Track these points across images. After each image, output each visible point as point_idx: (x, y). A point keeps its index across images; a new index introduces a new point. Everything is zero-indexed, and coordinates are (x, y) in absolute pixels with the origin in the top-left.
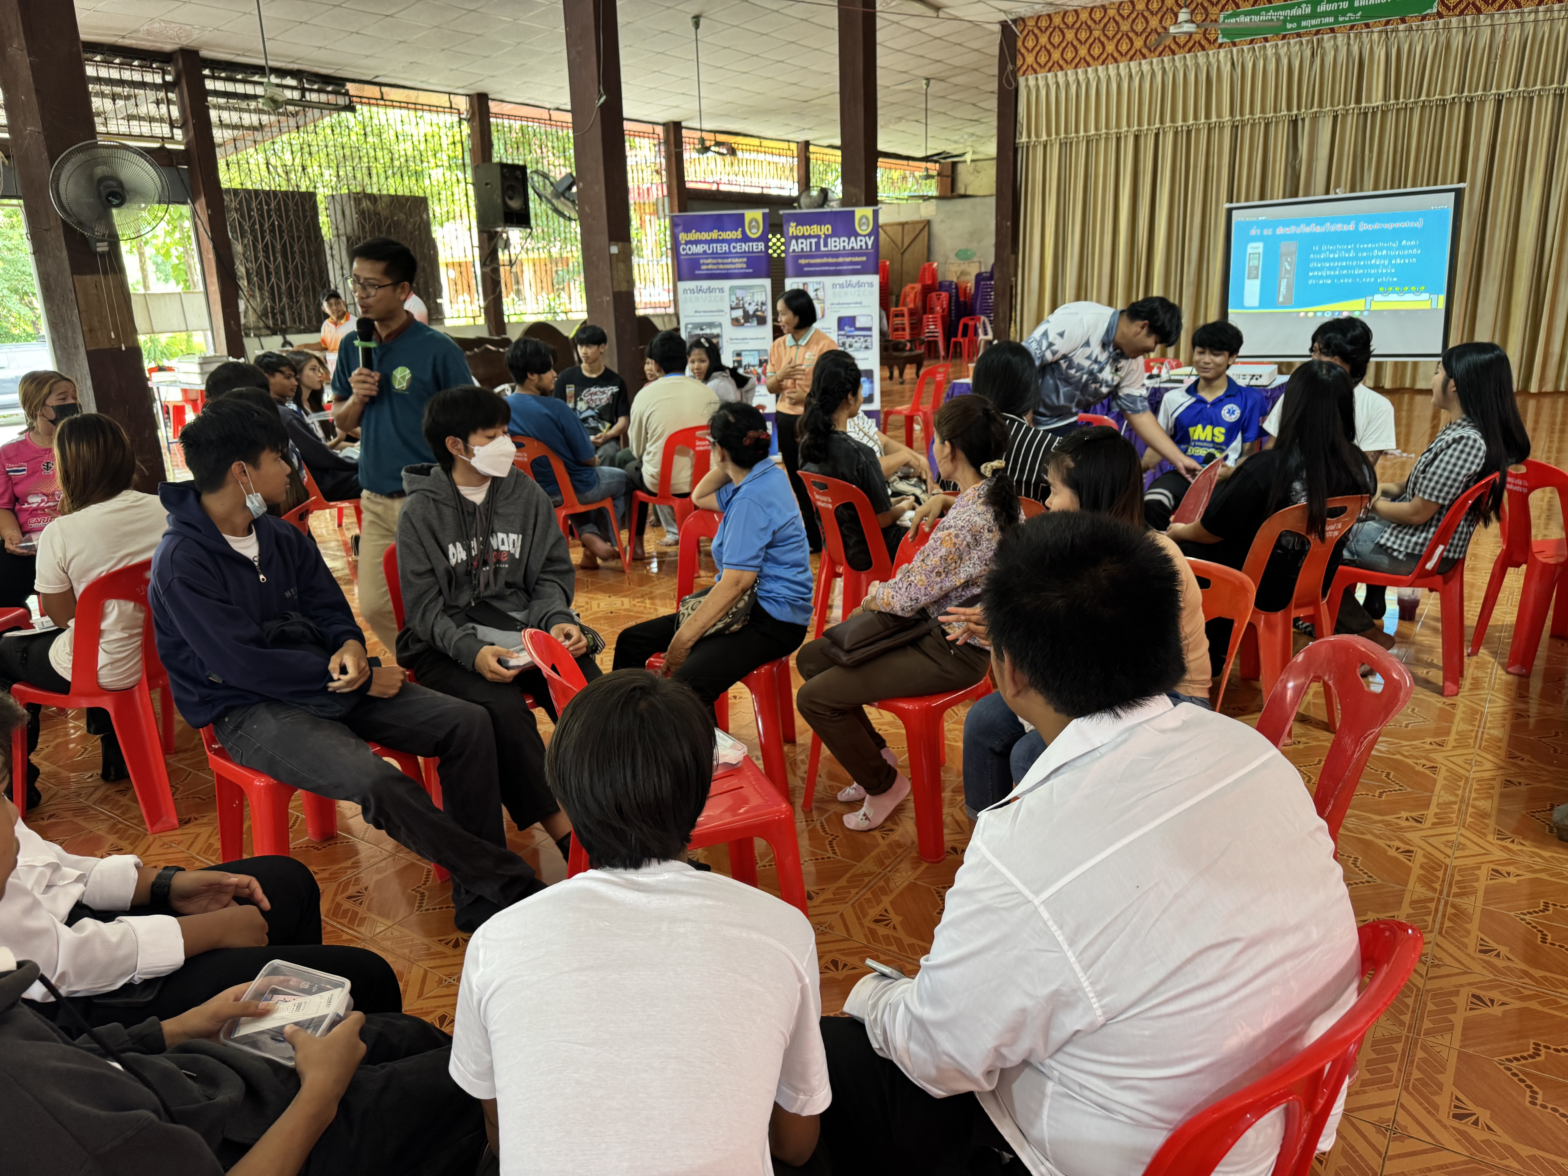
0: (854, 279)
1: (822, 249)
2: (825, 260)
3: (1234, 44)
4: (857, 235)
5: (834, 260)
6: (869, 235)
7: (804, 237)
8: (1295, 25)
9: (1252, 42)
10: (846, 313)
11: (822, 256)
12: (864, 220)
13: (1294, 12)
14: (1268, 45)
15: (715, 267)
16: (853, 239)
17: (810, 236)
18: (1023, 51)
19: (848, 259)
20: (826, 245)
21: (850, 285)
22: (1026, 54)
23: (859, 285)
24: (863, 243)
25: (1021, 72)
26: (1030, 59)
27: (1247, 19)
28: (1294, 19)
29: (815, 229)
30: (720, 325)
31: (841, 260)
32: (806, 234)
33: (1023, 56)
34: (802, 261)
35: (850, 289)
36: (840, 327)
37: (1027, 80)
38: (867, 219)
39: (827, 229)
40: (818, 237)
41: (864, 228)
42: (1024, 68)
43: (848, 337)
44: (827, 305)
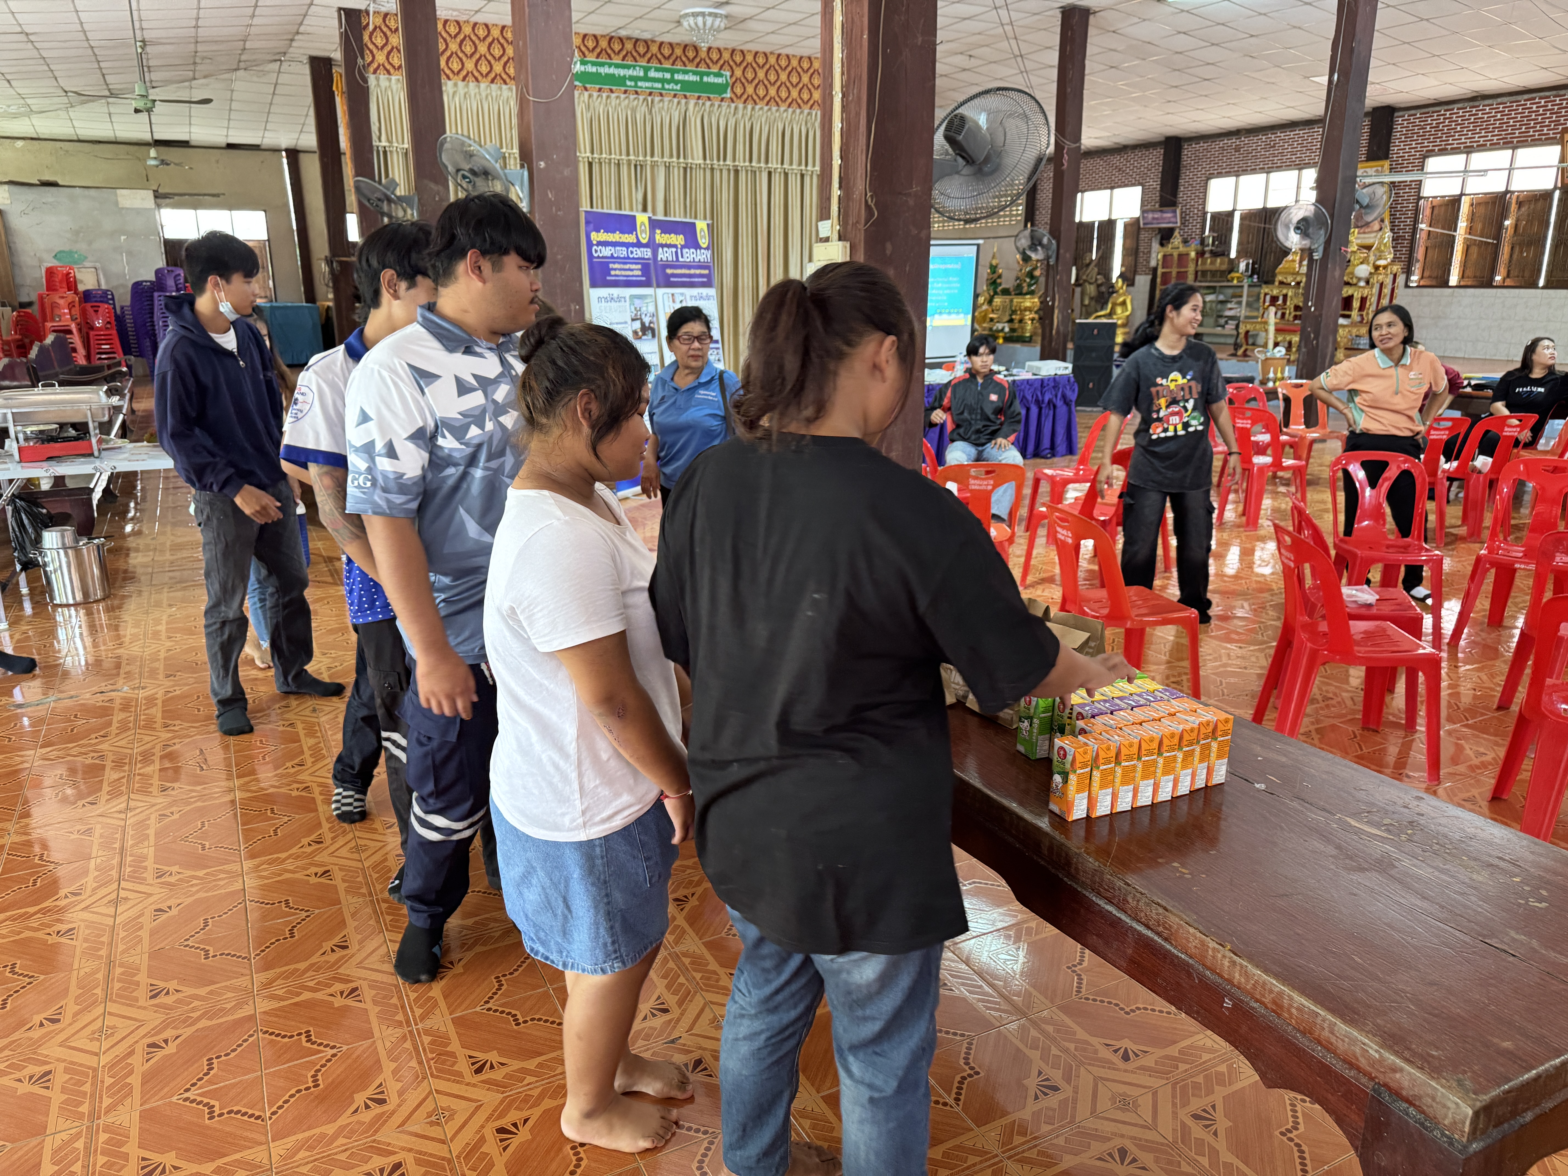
0: (704, 291)
1: (680, 259)
2: (683, 271)
3: (586, 89)
4: (700, 247)
5: (689, 272)
7: (667, 245)
8: (633, 84)
9: (600, 90)
11: (681, 267)
13: (630, 72)
14: (613, 95)
16: (698, 251)
17: (671, 246)
18: (371, 46)
19: (698, 272)
20: (682, 256)
22: (375, 51)
23: (708, 297)
24: (703, 256)
25: (371, 69)
26: (381, 57)
27: (594, 69)
28: (631, 78)
29: (673, 239)
31: (693, 271)
32: (668, 242)
33: (371, 52)
34: (668, 271)
37: (378, 79)
38: (704, 232)
39: (680, 239)
40: (676, 246)
41: (704, 241)
42: (375, 65)
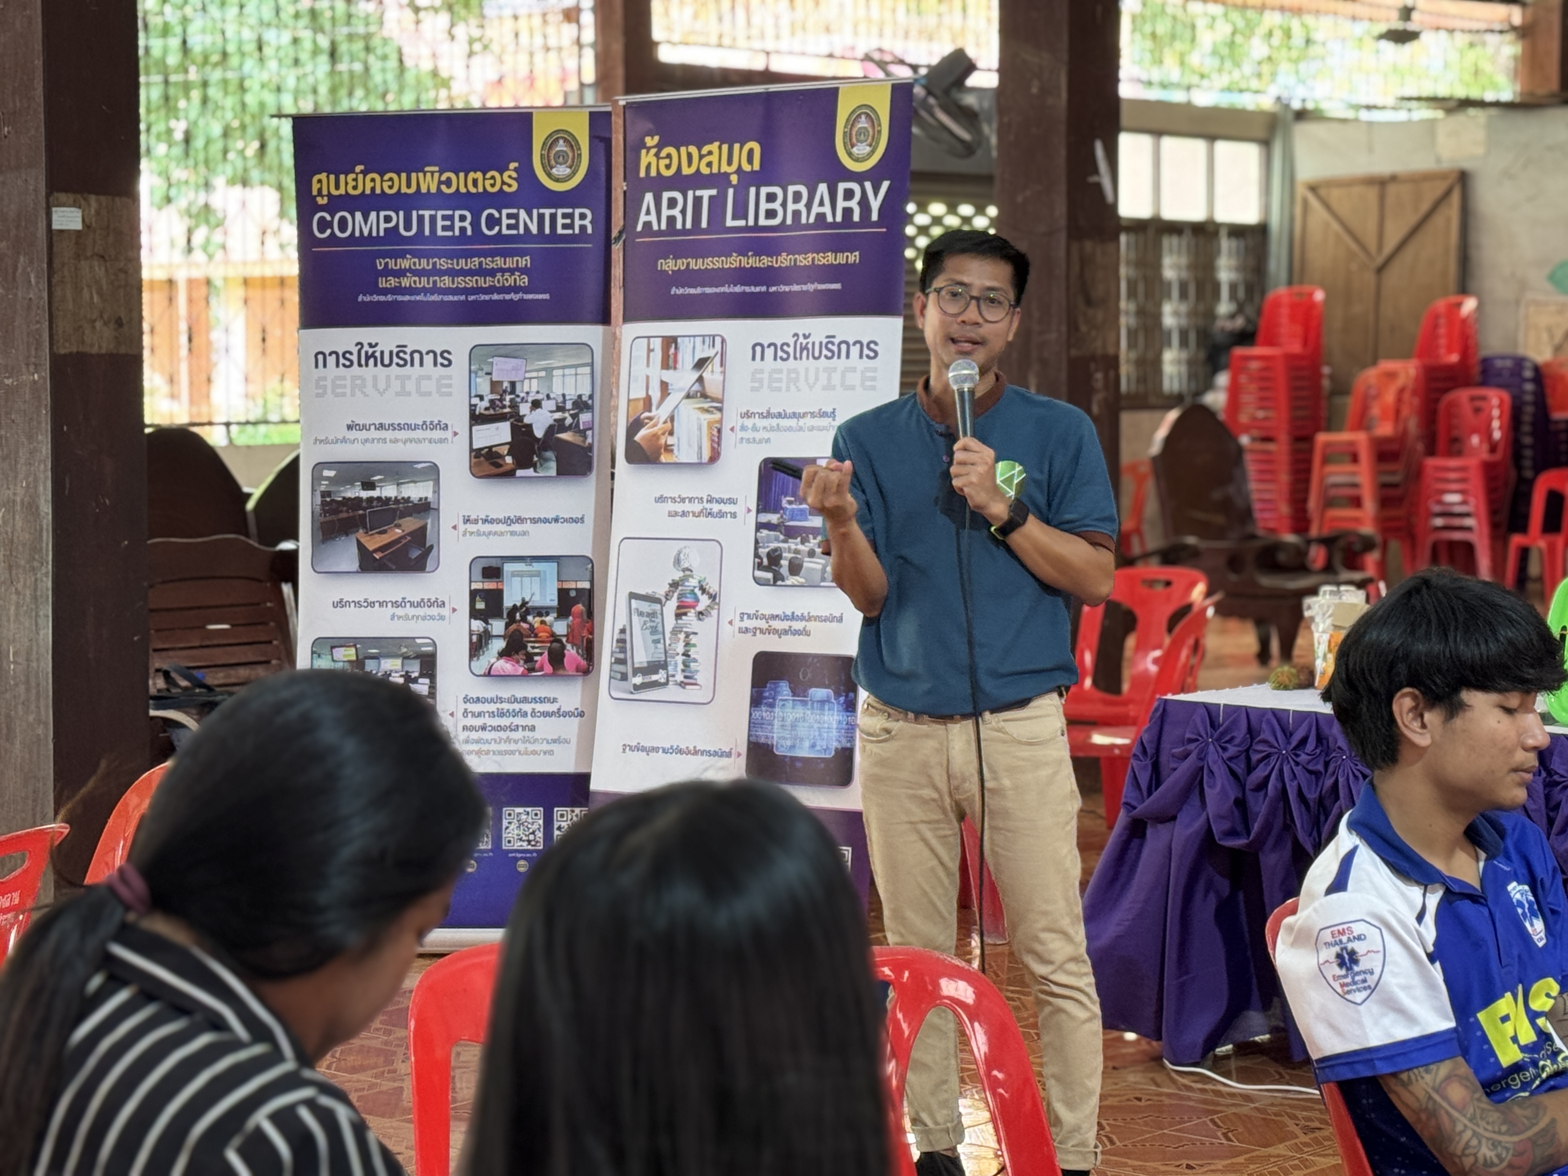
0: (819, 328)
1: (730, 221)
2: (735, 262)
4: (836, 174)
5: (764, 262)
6: (875, 176)
7: (680, 182)
11: (727, 248)
12: (863, 123)
15: (424, 282)
16: (823, 188)
17: (698, 181)
19: (804, 260)
20: (741, 210)
21: (804, 350)
23: (832, 349)
24: (854, 204)
29: (714, 156)
30: (432, 472)
31: (783, 260)
32: (687, 171)
34: (668, 265)
35: (806, 364)
36: (765, 501)
38: (874, 116)
39: (749, 155)
40: (719, 180)
41: (861, 149)
43: (788, 533)
44: (731, 418)
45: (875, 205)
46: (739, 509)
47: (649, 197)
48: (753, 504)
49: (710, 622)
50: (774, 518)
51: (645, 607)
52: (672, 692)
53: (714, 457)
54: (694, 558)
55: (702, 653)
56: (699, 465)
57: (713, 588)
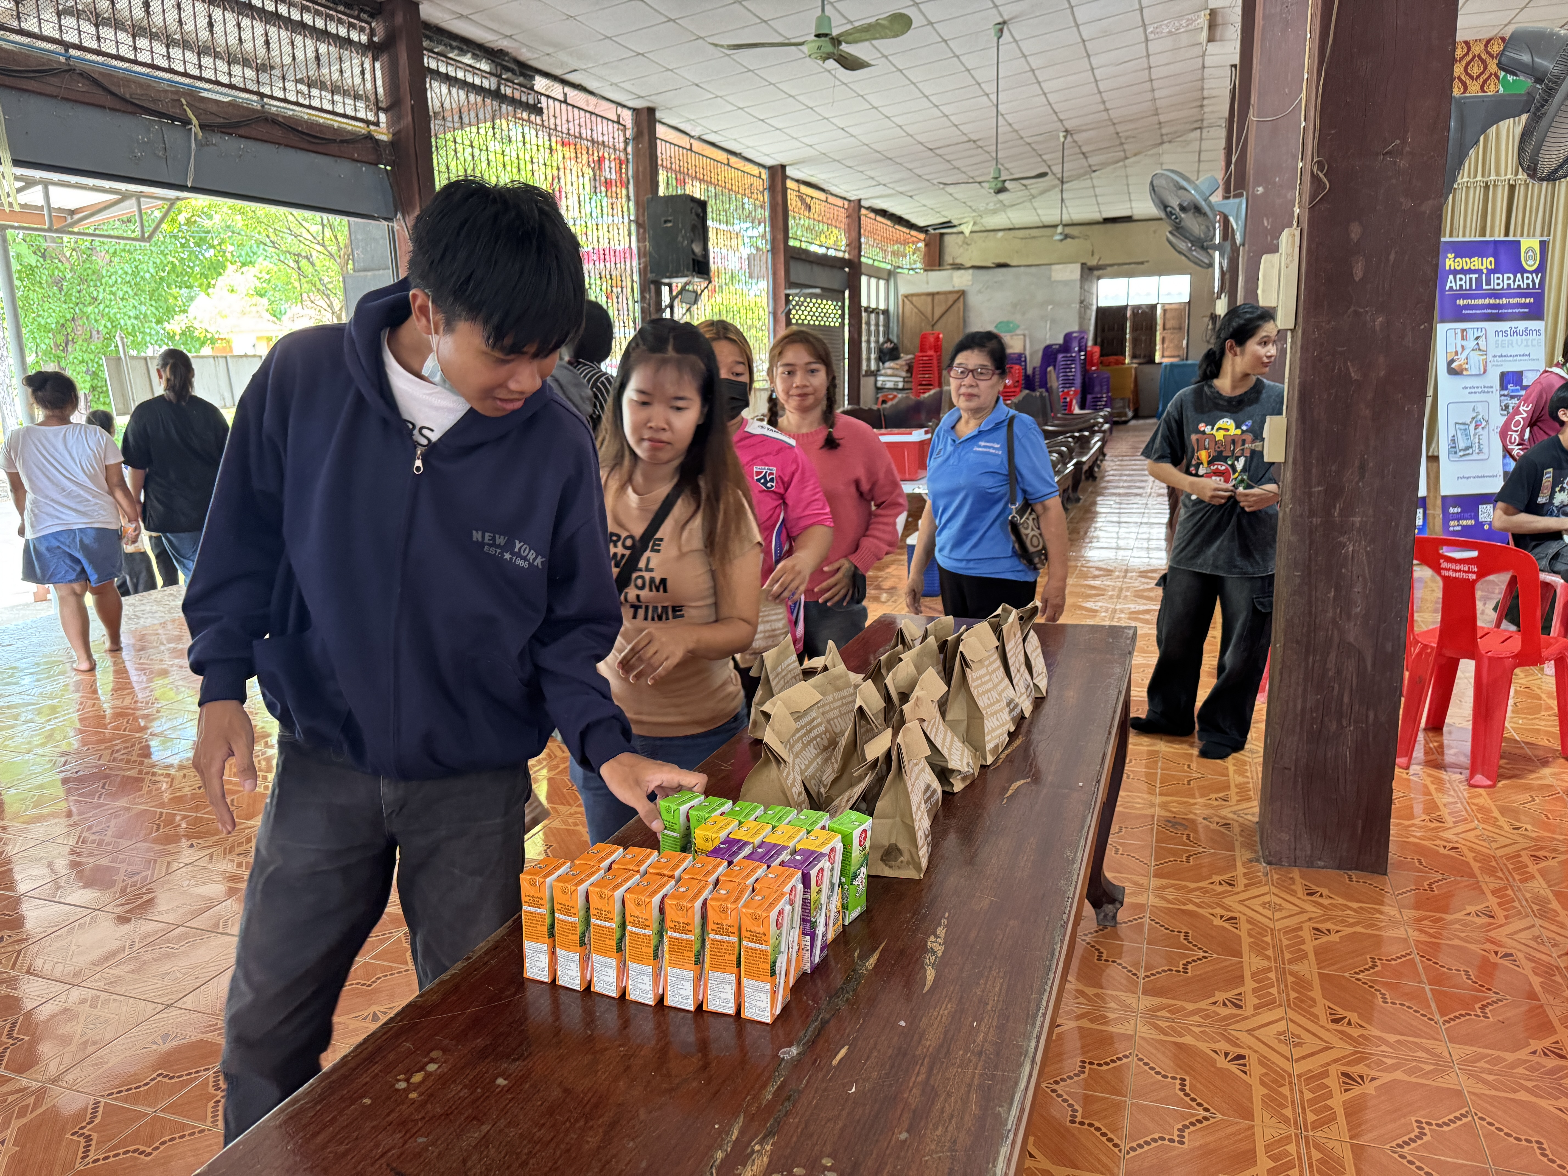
0: (1522, 325)
1: (1484, 287)
2: (1487, 301)
4: (1523, 271)
5: (1497, 301)
6: (1536, 271)
7: (1463, 271)
10: (1511, 367)
11: (1484, 296)
12: (1530, 253)
16: (1519, 275)
17: (1470, 271)
19: (1513, 301)
20: (1488, 283)
21: (1515, 333)
23: (1527, 332)
24: (1530, 281)
29: (1476, 263)
31: (1504, 301)
32: (1465, 268)
34: (1461, 302)
35: (1515, 337)
36: (1503, 386)
38: (1534, 251)
39: (1489, 263)
40: (1480, 272)
41: (1531, 262)
43: (1512, 397)
44: (1490, 358)
45: (1537, 282)
46: (1494, 390)
47: (1451, 277)
48: (1498, 387)
49: (1486, 430)
50: (1506, 392)
51: (1462, 427)
52: (1475, 457)
53: (1485, 372)
54: (1480, 408)
55: (1484, 441)
56: (1479, 375)
57: (1486, 418)
